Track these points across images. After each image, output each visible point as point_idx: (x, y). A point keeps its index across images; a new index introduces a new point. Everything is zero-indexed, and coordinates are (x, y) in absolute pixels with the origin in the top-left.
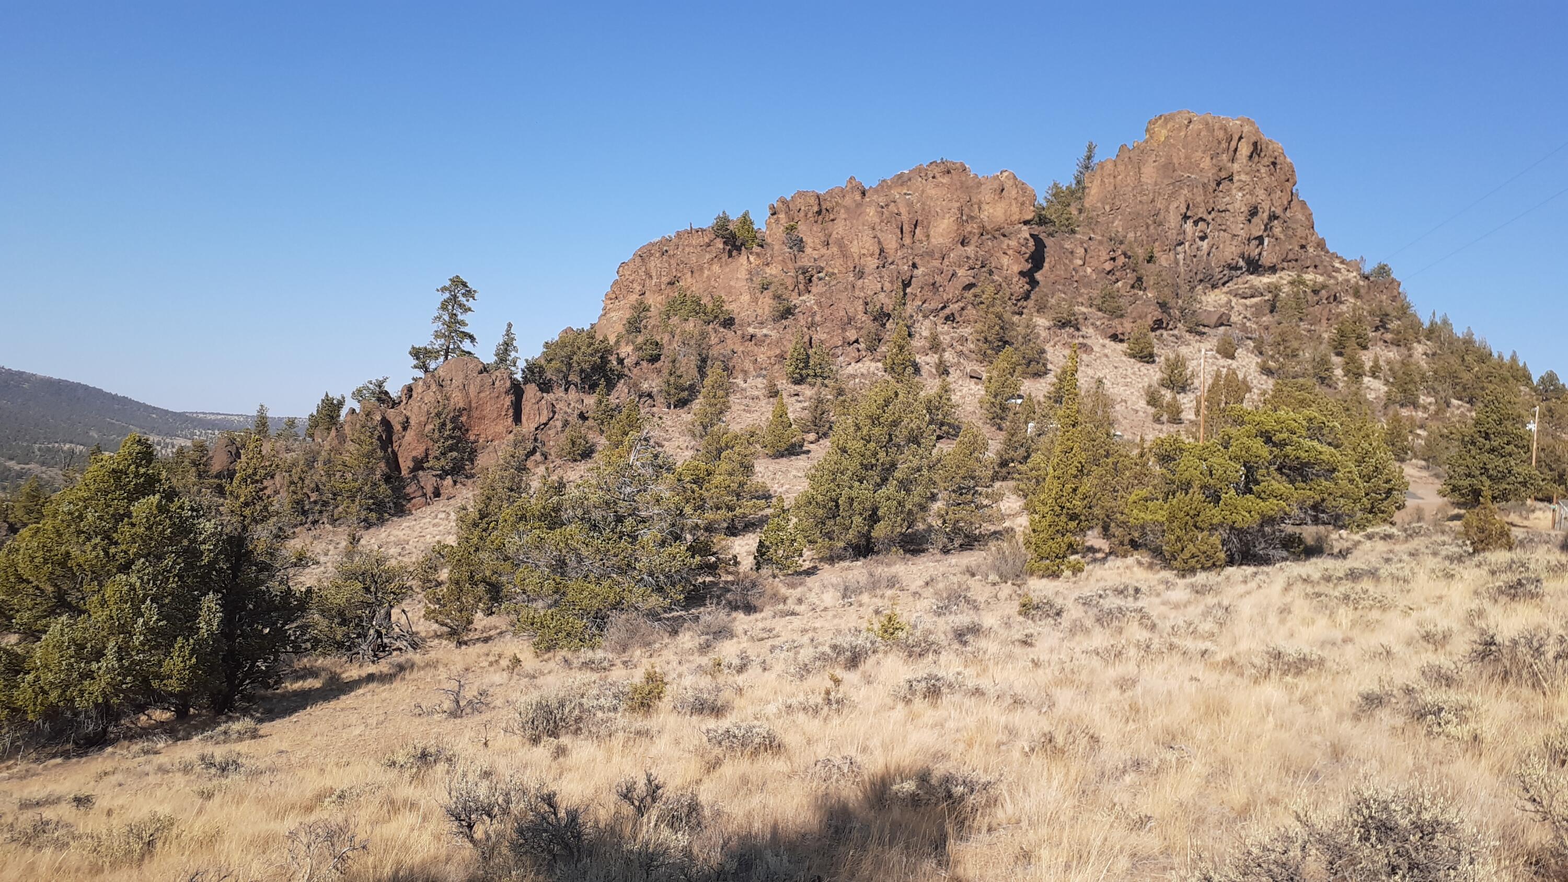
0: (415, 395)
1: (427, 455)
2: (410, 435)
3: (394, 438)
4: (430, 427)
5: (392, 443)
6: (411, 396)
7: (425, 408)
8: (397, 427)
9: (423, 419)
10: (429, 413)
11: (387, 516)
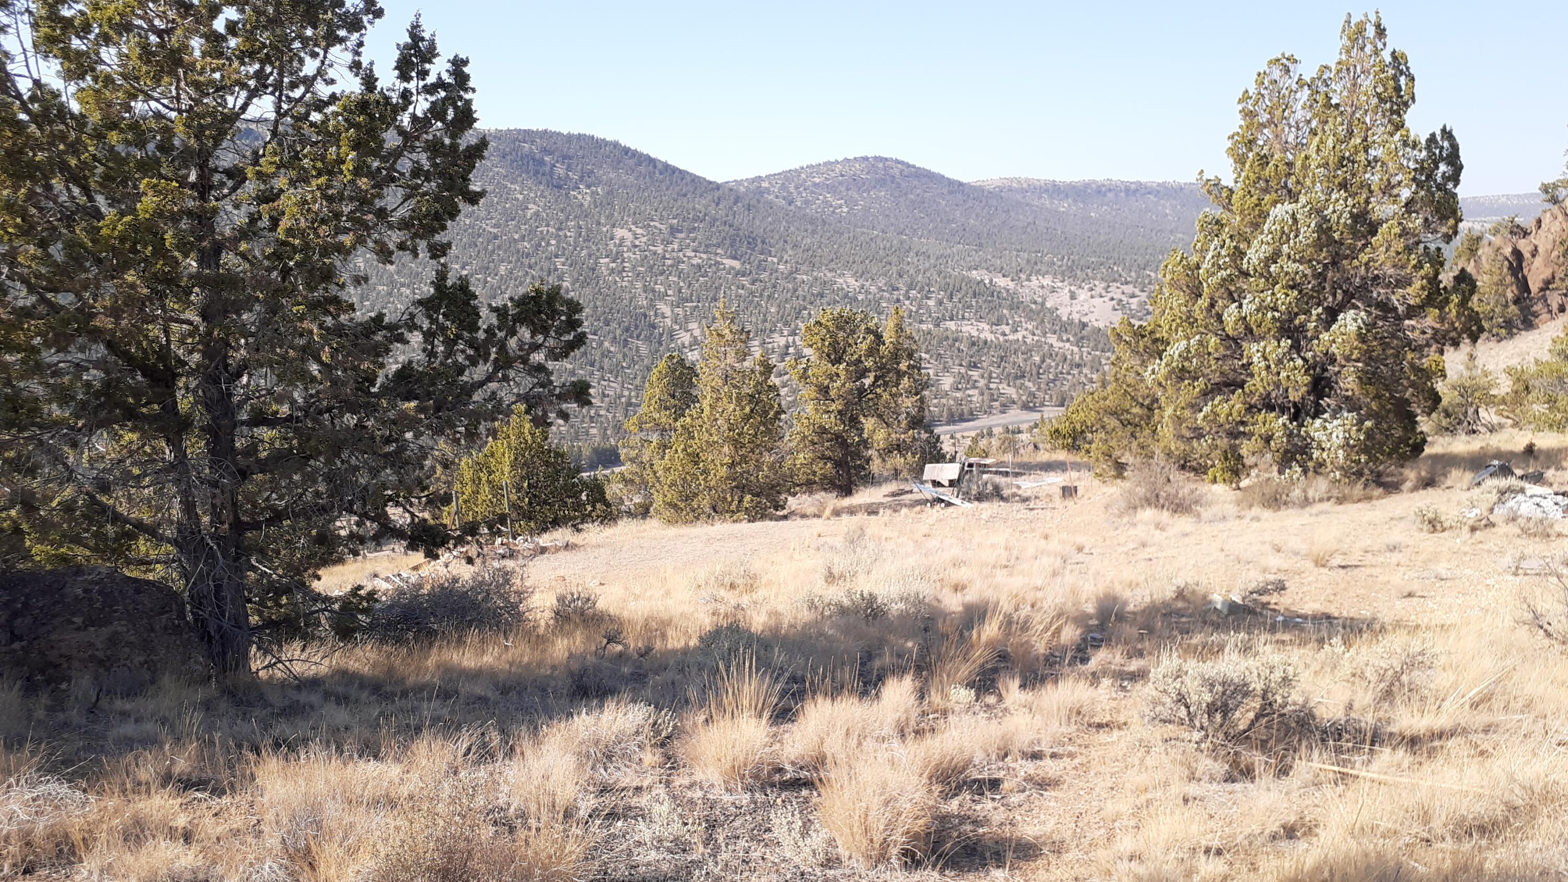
0: (1543, 225)
1: (1554, 278)
2: (1538, 261)
3: (1524, 265)
4: (1555, 253)
5: (1522, 269)
6: (1539, 227)
7: (1551, 237)
8: (1527, 255)
9: (1550, 247)
10: (1554, 241)
11: (1515, 331)
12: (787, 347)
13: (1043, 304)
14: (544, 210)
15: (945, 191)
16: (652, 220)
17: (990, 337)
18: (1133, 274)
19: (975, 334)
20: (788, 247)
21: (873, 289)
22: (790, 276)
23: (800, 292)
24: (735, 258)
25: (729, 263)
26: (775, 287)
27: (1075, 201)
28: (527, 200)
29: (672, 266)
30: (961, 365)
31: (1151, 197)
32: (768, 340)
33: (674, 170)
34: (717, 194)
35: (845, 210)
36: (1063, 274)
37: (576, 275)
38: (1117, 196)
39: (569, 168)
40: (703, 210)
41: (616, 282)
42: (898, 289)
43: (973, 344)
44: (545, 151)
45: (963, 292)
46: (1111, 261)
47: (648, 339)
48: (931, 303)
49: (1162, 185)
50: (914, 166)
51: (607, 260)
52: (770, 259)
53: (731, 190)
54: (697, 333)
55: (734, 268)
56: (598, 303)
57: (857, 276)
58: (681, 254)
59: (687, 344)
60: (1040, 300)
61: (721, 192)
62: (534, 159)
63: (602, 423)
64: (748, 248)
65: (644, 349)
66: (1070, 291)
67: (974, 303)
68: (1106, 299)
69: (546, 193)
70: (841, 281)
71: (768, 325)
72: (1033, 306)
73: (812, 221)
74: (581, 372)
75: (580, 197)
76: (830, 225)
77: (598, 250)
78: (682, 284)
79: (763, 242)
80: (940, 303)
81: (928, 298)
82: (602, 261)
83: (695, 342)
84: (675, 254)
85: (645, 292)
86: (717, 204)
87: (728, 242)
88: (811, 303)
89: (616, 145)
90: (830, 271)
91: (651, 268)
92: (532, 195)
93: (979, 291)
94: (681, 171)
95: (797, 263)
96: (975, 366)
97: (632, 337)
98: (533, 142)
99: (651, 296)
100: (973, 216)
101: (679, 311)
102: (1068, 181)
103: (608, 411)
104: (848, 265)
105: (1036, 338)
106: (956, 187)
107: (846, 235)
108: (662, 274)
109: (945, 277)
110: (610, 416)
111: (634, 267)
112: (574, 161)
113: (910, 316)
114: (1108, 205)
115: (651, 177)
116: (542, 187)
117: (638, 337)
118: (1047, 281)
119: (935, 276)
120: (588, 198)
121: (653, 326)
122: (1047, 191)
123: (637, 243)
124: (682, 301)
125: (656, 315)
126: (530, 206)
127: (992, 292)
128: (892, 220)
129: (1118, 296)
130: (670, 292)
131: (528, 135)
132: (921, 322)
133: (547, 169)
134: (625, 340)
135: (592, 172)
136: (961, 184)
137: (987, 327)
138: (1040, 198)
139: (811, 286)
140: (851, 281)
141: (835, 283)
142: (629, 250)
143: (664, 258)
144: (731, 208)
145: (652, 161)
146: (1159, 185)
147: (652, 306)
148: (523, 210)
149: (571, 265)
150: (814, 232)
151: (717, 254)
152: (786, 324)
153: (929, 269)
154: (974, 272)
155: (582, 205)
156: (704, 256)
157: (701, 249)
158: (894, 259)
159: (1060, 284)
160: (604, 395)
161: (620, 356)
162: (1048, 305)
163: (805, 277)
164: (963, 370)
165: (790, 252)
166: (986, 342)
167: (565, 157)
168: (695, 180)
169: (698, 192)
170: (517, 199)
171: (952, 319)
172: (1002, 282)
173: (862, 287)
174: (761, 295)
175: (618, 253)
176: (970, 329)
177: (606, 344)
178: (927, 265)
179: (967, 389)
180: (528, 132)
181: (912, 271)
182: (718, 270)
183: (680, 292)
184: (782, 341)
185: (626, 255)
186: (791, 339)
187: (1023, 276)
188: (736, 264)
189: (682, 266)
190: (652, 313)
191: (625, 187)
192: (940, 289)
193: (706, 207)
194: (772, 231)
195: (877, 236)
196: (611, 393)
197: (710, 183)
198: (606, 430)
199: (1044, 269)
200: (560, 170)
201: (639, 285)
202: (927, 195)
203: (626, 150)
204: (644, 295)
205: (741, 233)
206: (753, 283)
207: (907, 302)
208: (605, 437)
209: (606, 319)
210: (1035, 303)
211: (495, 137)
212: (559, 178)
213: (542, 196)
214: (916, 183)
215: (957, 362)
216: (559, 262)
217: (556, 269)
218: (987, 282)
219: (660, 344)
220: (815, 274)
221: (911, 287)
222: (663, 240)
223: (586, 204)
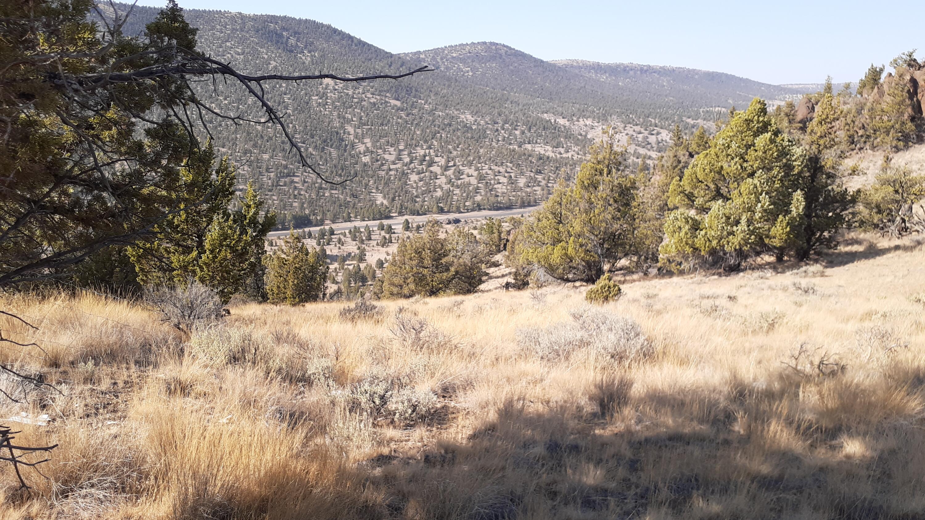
11: (910, 144)
12: (425, 156)
13: (586, 136)
14: (280, 65)
15: (532, 65)
16: (347, 74)
17: (551, 154)
18: (641, 120)
19: (542, 152)
20: (432, 95)
21: (482, 122)
22: (431, 112)
23: (437, 122)
24: (397, 100)
25: (393, 102)
26: (421, 118)
27: (610, 75)
28: (270, 58)
29: (357, 103)
30: (531, 171)
31: (656, 75)
32: (413, 151)
33: (364, 44)
34: (390, 60)
35: (471, 74)
36: (599, 118)
37: (296, 105)
38: (635, 73)
39: (298, 40)
40: (380, 69)
41: (321, 111)
42: (497, 123)
43: (541, 159)
44: (284, 29)
45: (537, 127)
46: (629, 112)
47: (338, 148)
48: (517, 132)
49: (663, 68)
50: (514, 49)
51: (317, 97)
52: (419, 101)
53: (400, 58)
54: (369, 145)
55: (396, 106)
56: (308, 124)
57: (473, 114)
58: (363, 96)
59: (362, 151)
60: (584, 133)
61: (393, 59)
62: (276, 34)
63: (301, 199)
64: (406, 94)
65: (334, 153)
66: (602, 129)
67: (543, 134)
68: (624, 134)
69: (283, 55)
70: (463, 116)
71: (414, 142)
72: (580, 137)
73: (449, 79)
74: (291, 166)
75: (304, 58)
76: (460, 82)
77: (312, 91)
78: (362, 114)
79: (416, 91)
80: (523, 133)
81: (516, 130)
82: (313, 98)
83: (367, 150)
84: (360, 95)
85: (339, 118)
86: (390, 66)
87: (394, 89)
88: (443, 130)
89: (329, 27)
90: (457, 110)
91: (344, 103)
92: (273, 55)
93: (546, 126)
94: (369, 45)
95: (436, 104)
96: (540, 172)
97: (327, 146)
98: (276, 23)
99: (342, 120)
100: (548, 81)
101: (359, 131)
102: (607, 63)
103: (306, 192)
104: (468, 107)
105: (579, 156)
106: (539, 63)
107: (469, 89)
108: (350, 107)
109: (527, 117)
110: (307, 195)
111: (333, 103)
112: (302, 36)
113: (504, 140)
114: (629, 78)
115: (349, 48)
116: (280, 51)
117: (331, 147)
118: (589, 122)
119: (521, 116)
120: (309, 59)
121: (342, 140)
122: (594, 68)
123: (337, 87)
124: (361, 124)
125: (344, 133)
126: (271, 62)
127: (556, 127)
128: (499, 81)
129: (631, 132)
130: (354, 119)
131: (274, 19)
132: (510, 144)
133: (284, 40)
134: (323, 148)
135: (313, 43)
136: (542, 61)
137: (550, 149)
138: (589, 72)
139: (444, 119)
140: (469, 117)
141: (459, 118)
142: (331, 92)
143: (353, 97)
144: (398, 69)
145: (351, 38)
146: (661, 68)
147: (342, 127)
148: (267, 65)
149: (293, 100)
150: (449, 86)
151: (386, 97)
152: (426, 141)
153: (517, 112)
154: (545, 115)
155: (304, 63)
156: (378, 97)
157: (376, 93)
158: (497, 105)
159: (596, 124)
160: (305, 182)
161: (318, 158)
162: (589, 136)
163: (440, 113)
164: (532, 174)
165: (433, 98)
166: (548, 158)
167: (296, 33)
168: (378, 51)
169: (379, 58)
170: (263, 58)
171: (529, 143)
172: (561, 121)
173: (476, 121)
174: (412, 124)
175: (324, 93)
176: (540, 149)
177: (310, 150)
178: (517, 109)
179: (534, 186)
180: (274, 17)
181: (507, 113)
182: (386, 106)
183: (361, 119)
184: (422, 152)
185: (329, 95)
186: (427, 151)
187: (575, 119)
188: (398, 103)
189: (364, 103)
190: (342, 132)
191: (333, 53)
192: (523, 124)
193: (382, 68)
194: (423, 84)
195: (488, 90)
196: (310, 181)
197: (387, 53)
198: (303, 203)
199: (588, 114)
200: (292, 41)
201: (335, 114)
202: (520, 67)
203: (335, 31)
204: (338, 120)
205: (402, 84)
206: (407, 115)
207: (503, 132)
208: (302, 208)
209: (311, 134)
210: (581, 135)
211: (253, 19)
212: (292, 46)
213: (280, 56)
214: (515, 59)
215: (529, 169)
216: (286, 98)
217: (284, 102)
218: (553, 121)
219: (345, 151)
220: (447, 111)
221: (506, 122)
222: (353, 87)
223: (307, 62)
